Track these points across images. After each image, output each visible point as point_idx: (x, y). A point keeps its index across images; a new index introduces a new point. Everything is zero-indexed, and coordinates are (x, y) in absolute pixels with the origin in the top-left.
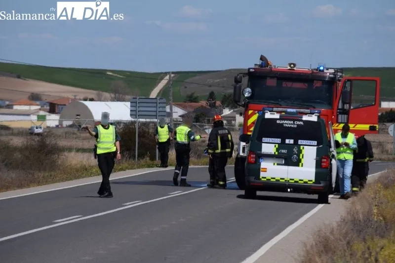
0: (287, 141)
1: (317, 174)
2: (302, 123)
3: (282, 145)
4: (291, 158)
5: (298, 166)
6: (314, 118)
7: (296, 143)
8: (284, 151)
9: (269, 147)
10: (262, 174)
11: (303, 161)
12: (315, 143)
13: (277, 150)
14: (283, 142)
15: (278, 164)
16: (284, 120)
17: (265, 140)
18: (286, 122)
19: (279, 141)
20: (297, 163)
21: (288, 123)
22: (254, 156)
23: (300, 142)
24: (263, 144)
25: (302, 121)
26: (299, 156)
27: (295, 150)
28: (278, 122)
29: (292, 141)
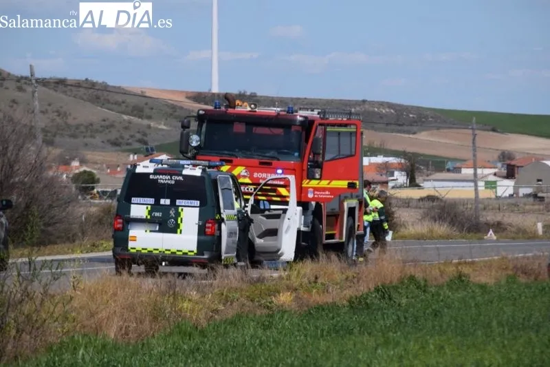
0: (162, 201)
1: (200, 244)
2: (181, 178)
3: (156, 206)
4: (167, 224)
5: (176, 232)
6: (197, 172)
7: (173, 203)
8: (157, 214)
9: (139, 209)
10: (131, 244)
11: (182, 226)
12: (197, 203)
13: (150, 213)
14: (157, 202)
15: (151, 231)
16: (160, 174)
17: (134, 200)
18: (161, 177)
19: (152, 201)
20: (174, 229)
21: (163, 179)
22: (121, 221)
23: (178, 202)
24: (132, 205)
25: (181, 175)
26: (176, 221)
27: (172, 213)
28: (151, 177)
29: (168, 202)
